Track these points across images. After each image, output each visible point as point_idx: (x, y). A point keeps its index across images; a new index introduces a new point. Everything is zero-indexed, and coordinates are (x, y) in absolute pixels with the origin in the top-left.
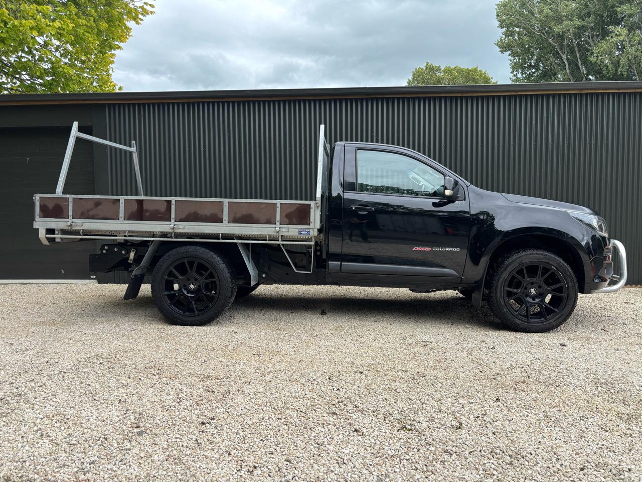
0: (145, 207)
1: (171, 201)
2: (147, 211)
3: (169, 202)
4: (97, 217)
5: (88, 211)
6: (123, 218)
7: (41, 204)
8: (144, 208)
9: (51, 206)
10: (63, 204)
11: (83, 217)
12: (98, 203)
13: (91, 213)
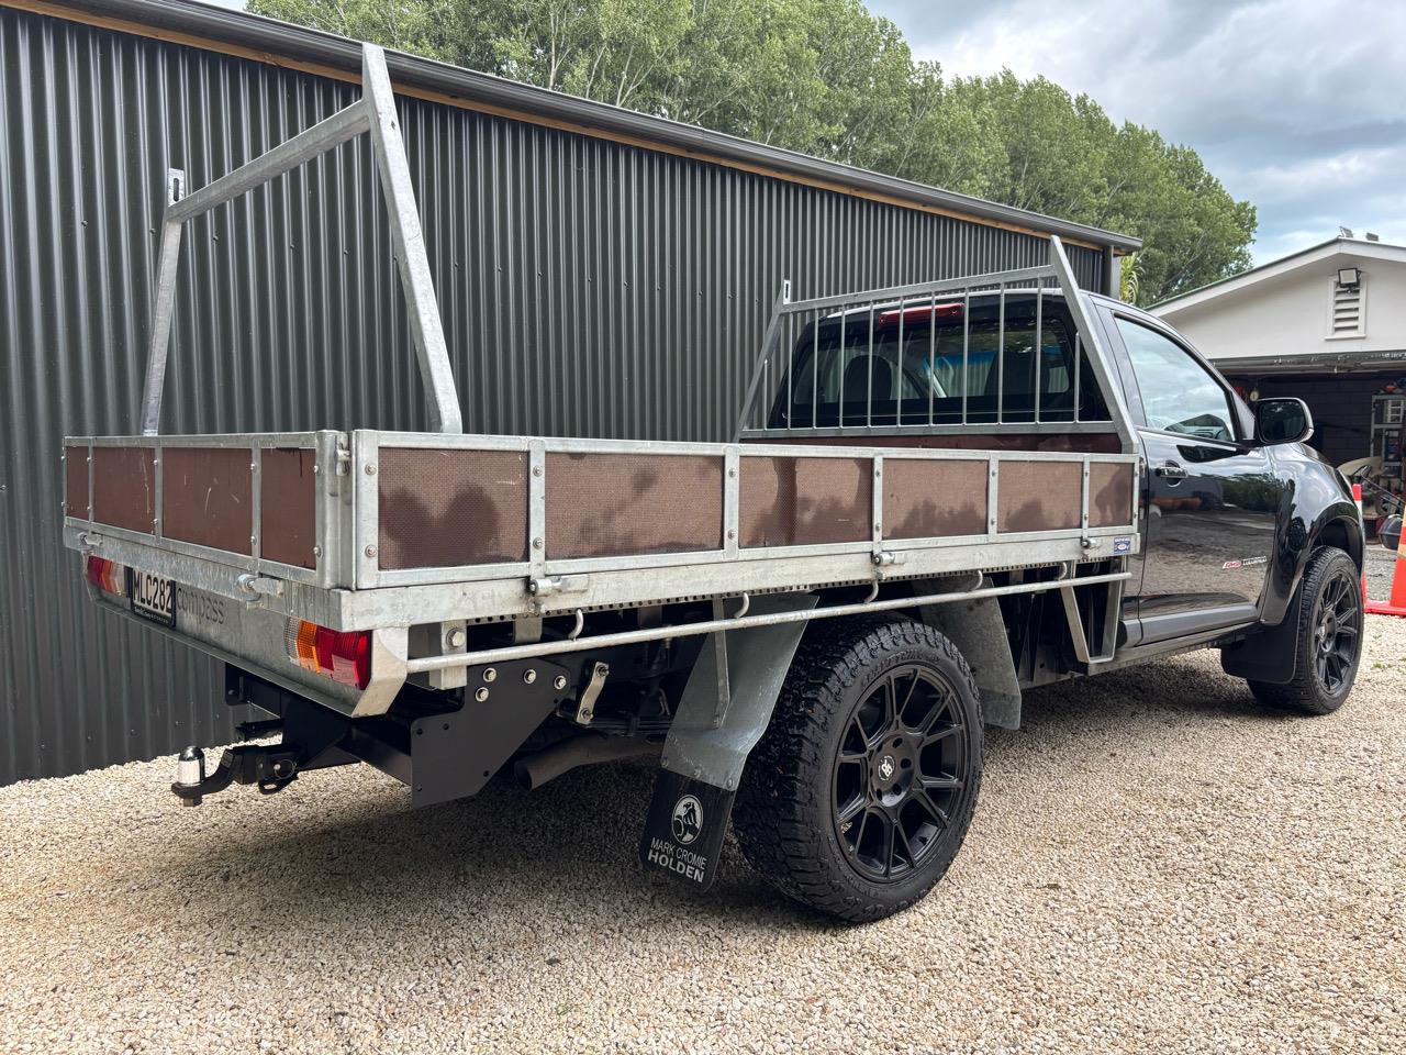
0: (805, 486)
1: (871, 461)
2: (807, 502)
3: (867, 465)
4: (644, 542)
5: (608, 516)
6: (736, 539)
7: (387, 492)
8: (799, 494)
9: (436, 499)
10: (498, 486)
11: (588, 548)
12: (645, 477)
13: (620, 526)
